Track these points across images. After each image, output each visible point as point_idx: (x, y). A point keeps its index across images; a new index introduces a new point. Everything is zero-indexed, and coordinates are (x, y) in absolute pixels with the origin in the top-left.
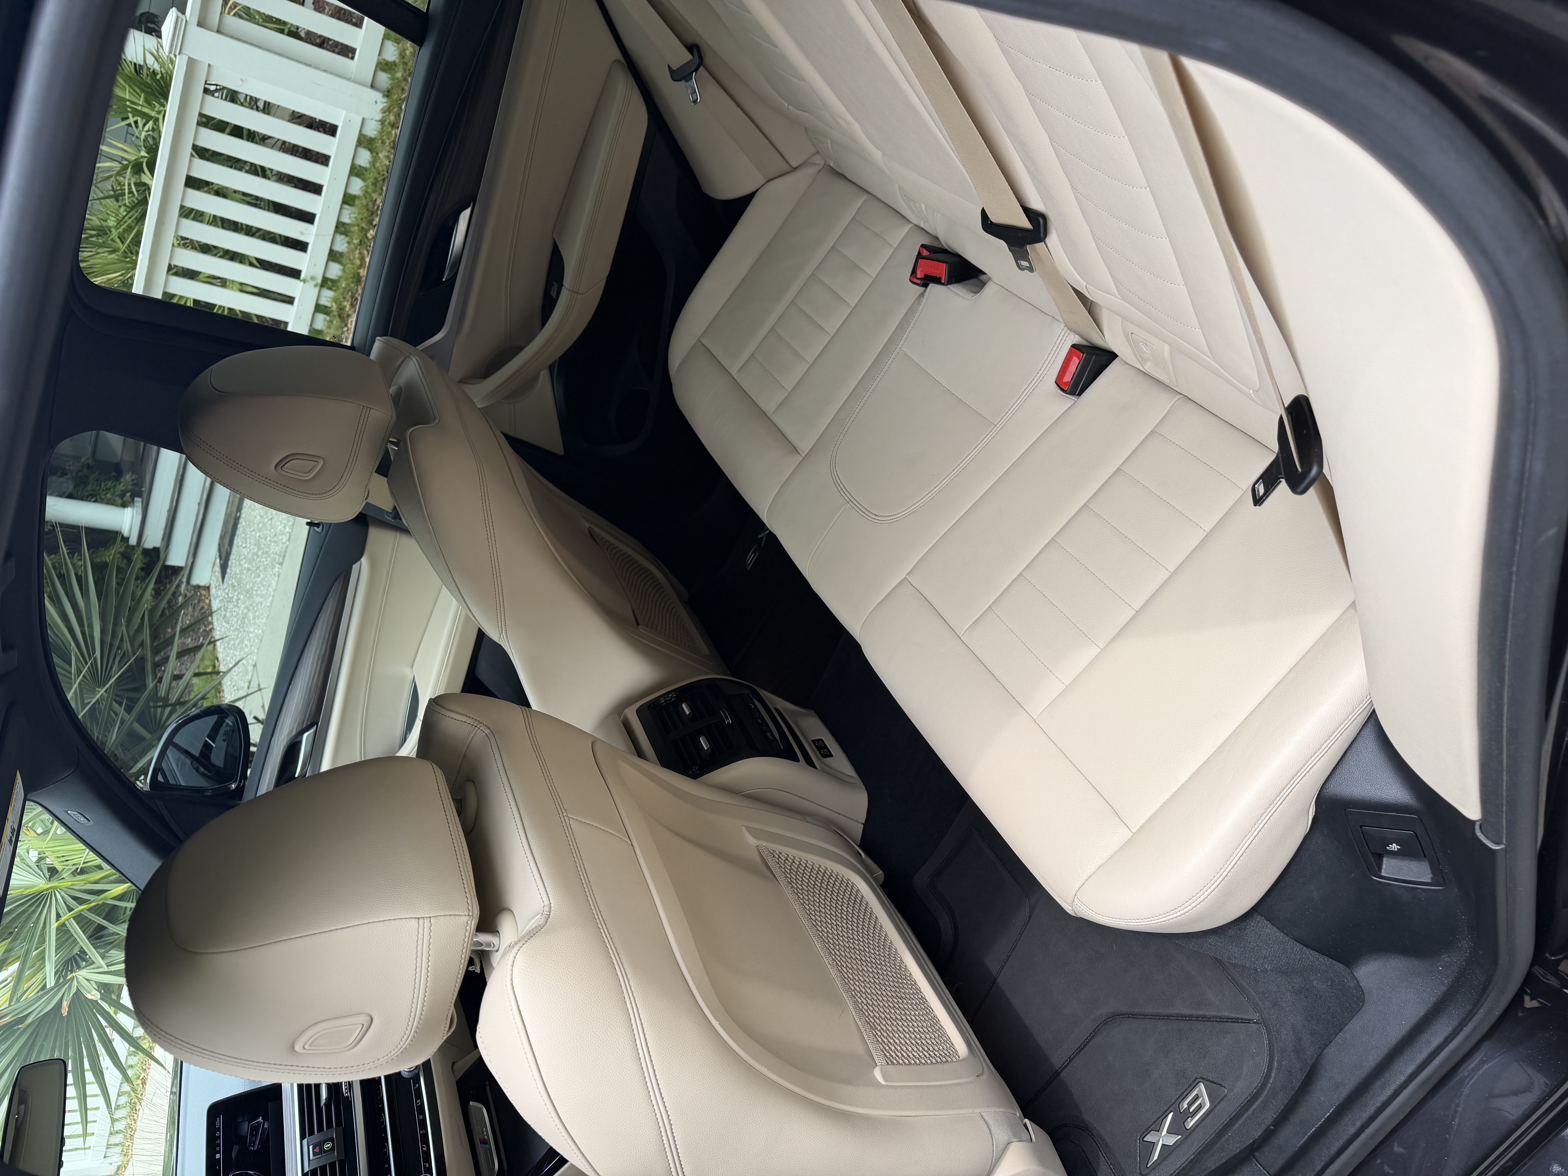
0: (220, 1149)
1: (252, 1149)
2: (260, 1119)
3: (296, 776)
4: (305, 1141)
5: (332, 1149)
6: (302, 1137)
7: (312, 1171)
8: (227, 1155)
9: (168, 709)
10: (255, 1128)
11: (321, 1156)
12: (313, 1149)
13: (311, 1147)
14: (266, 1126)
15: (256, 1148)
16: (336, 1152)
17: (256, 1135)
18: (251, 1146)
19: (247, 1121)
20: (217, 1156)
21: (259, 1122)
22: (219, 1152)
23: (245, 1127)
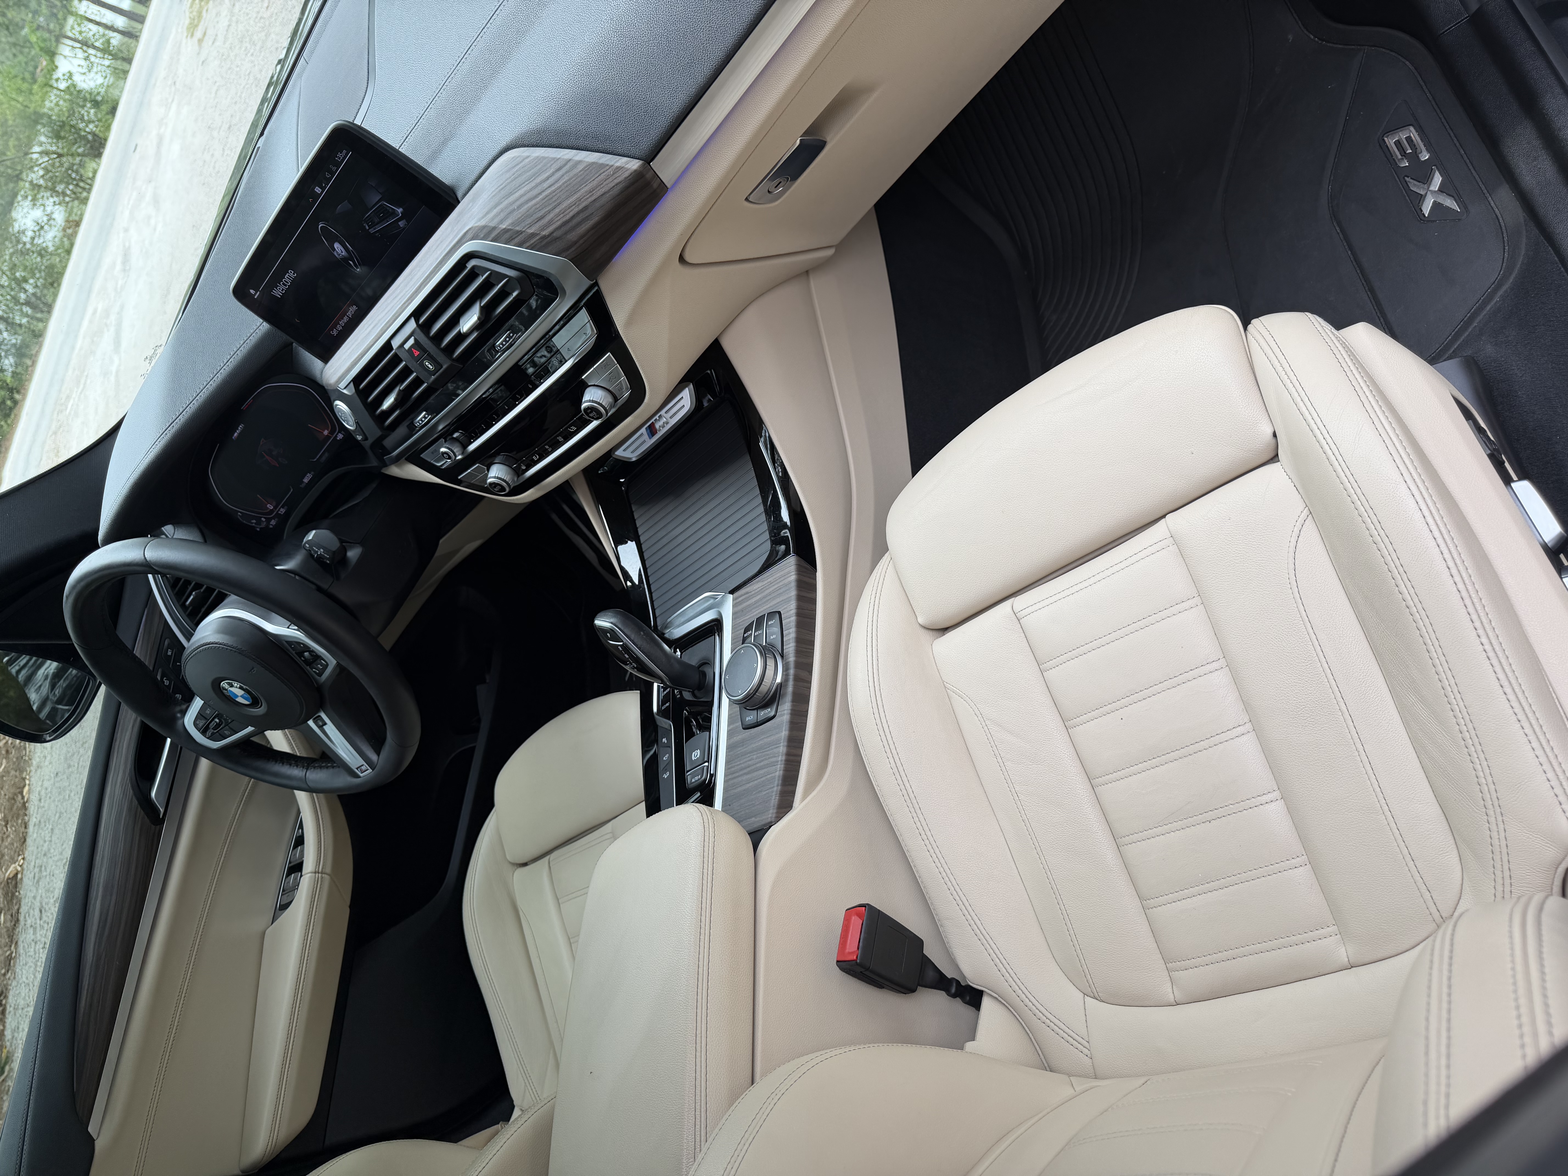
0: (326, 185)
1: (367, 228)
2: (400, 210)
4: (413, 324)
7: (396, 355)
8: (331, 200)
10: (389, 213)
11: (416, 360)
12: (414, 344)
13: (413, 339)
14: (401, 224)
15: (372, 231)
17: (382, 220)
18: (368, 224)
19: (380, 193)
20: (318, 190)
21: (396, 212)
22: (323, 189)
23: (374, 198)
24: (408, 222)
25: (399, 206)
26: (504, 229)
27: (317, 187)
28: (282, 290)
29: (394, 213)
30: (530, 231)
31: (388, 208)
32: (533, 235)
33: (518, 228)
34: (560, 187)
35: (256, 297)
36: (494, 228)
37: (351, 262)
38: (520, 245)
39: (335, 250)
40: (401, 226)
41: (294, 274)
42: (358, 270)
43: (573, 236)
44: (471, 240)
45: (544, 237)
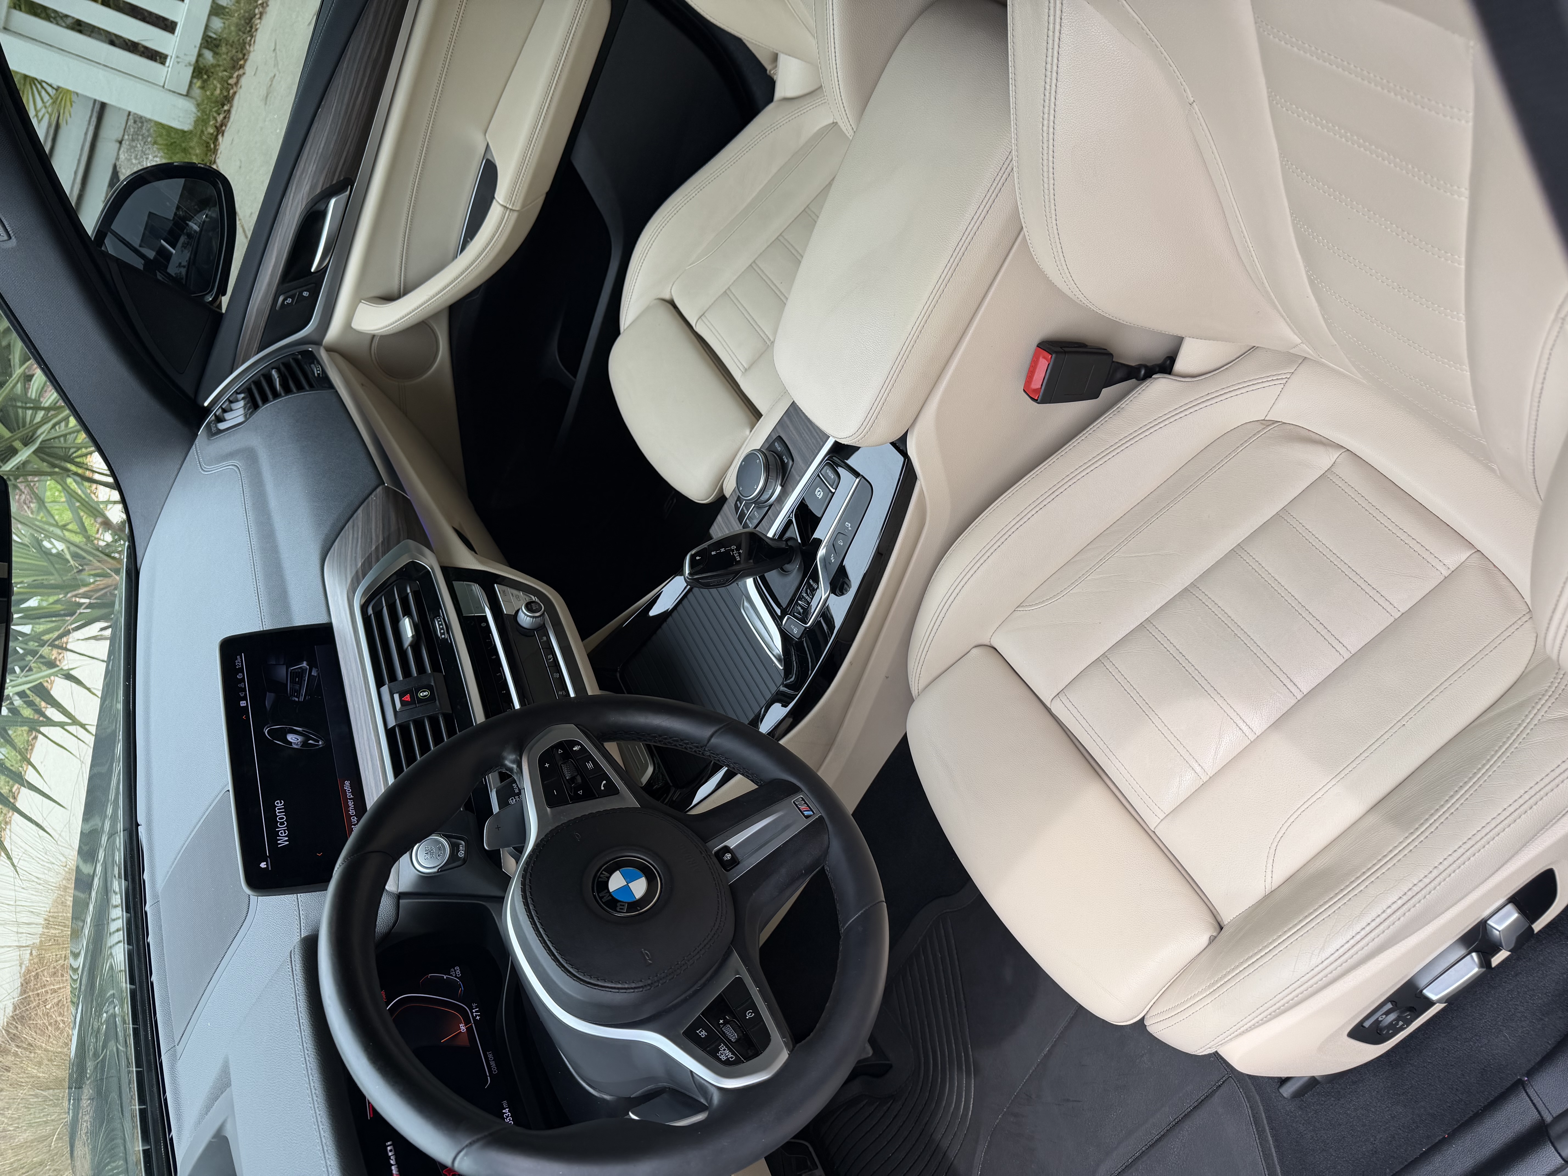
0: (246, 694)
1: (297, 699)
2: (305, 664)
3: (313, 270)
4: (385, 690)
5: (431, 699)
6: (379, 684)
7: (400, 726)
8: (257, 702)
9: (41, 414)
10: (300, 674)
11: (414, 706)
12: (401, 697)
13: (396, 696)
14: (314, 673)
15: (302, 699)
16: (437, 702)
17: (300, 683)
18: (295, 696)
19: (283, 664)
20: (243, 704)
21: (304, 668)
22: (245, 698)
23: (282, 672)
24: (317, 667)
25: (301, 662)
26: (362, 565)
27: (241, 702)
28: (285, 833)
29: (303, 670)
30: (374, 548)
31: (297, 670)
32: (377, 548)
33: (367, 556)
34: (362, 527)
35: (270, 869)
36: (357, 572)
37: (310, 742)
38: (378, 560)
39: (291, 743)
40: (316, 675)
41: (281, 803)
42: (320, 743)
43: (393, 527)
44: (354, 595)
45: (383, 542)
